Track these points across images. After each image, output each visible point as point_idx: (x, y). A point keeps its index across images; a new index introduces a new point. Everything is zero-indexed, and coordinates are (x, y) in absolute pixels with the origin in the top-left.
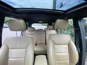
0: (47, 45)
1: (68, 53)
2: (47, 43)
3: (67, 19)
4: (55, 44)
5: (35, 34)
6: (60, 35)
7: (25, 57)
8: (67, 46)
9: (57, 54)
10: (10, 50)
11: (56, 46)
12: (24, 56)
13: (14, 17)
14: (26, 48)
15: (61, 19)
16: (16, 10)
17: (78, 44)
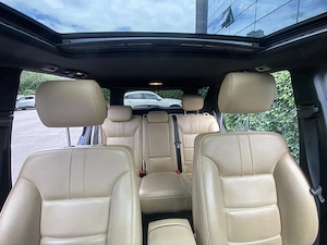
0: (183, 174)
1: (275, 208)
2: (184, 167)
3: (267, 69)
4: (222, 171)
5: (137, 132)
6: (242, 137)
7: (107, 232)
8: (270, 178)
9: (233, 213)
10: (46, 204)
11: (228, 181)
12: (103, 228)
13: (56, 69)
14: (111, 192)
15: (241, 71)
16: (65, 42)
17: (314, 168)
